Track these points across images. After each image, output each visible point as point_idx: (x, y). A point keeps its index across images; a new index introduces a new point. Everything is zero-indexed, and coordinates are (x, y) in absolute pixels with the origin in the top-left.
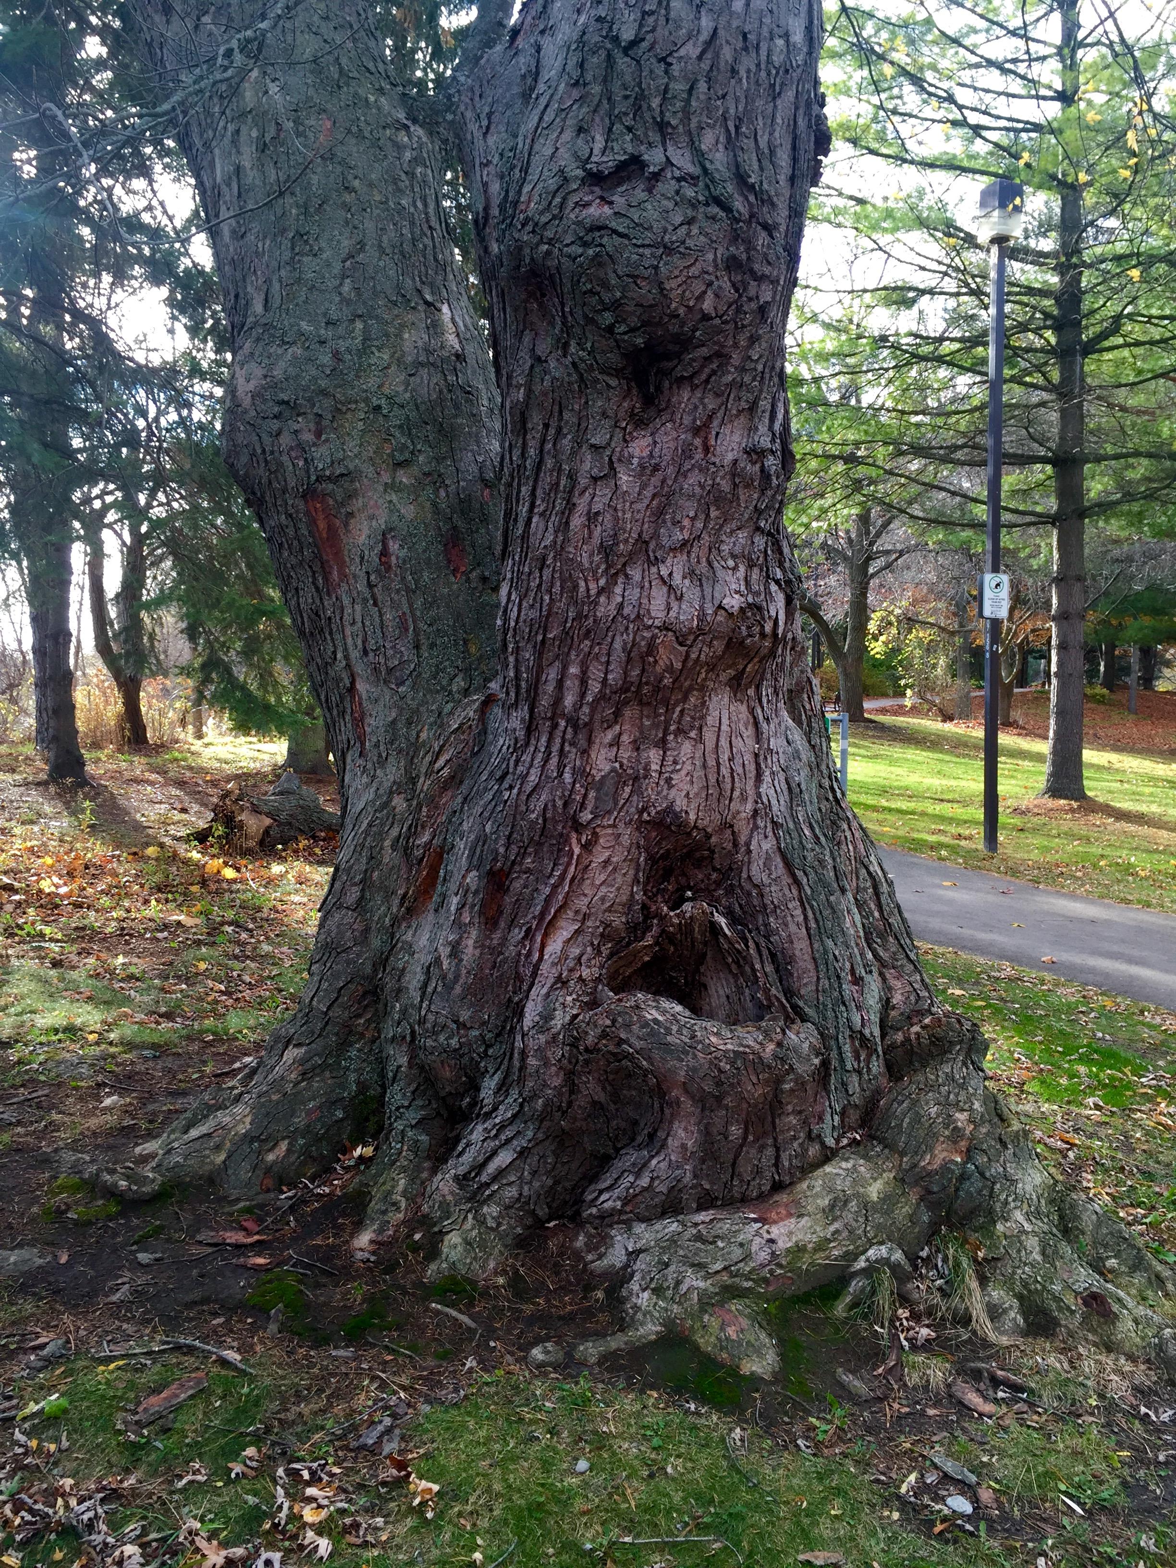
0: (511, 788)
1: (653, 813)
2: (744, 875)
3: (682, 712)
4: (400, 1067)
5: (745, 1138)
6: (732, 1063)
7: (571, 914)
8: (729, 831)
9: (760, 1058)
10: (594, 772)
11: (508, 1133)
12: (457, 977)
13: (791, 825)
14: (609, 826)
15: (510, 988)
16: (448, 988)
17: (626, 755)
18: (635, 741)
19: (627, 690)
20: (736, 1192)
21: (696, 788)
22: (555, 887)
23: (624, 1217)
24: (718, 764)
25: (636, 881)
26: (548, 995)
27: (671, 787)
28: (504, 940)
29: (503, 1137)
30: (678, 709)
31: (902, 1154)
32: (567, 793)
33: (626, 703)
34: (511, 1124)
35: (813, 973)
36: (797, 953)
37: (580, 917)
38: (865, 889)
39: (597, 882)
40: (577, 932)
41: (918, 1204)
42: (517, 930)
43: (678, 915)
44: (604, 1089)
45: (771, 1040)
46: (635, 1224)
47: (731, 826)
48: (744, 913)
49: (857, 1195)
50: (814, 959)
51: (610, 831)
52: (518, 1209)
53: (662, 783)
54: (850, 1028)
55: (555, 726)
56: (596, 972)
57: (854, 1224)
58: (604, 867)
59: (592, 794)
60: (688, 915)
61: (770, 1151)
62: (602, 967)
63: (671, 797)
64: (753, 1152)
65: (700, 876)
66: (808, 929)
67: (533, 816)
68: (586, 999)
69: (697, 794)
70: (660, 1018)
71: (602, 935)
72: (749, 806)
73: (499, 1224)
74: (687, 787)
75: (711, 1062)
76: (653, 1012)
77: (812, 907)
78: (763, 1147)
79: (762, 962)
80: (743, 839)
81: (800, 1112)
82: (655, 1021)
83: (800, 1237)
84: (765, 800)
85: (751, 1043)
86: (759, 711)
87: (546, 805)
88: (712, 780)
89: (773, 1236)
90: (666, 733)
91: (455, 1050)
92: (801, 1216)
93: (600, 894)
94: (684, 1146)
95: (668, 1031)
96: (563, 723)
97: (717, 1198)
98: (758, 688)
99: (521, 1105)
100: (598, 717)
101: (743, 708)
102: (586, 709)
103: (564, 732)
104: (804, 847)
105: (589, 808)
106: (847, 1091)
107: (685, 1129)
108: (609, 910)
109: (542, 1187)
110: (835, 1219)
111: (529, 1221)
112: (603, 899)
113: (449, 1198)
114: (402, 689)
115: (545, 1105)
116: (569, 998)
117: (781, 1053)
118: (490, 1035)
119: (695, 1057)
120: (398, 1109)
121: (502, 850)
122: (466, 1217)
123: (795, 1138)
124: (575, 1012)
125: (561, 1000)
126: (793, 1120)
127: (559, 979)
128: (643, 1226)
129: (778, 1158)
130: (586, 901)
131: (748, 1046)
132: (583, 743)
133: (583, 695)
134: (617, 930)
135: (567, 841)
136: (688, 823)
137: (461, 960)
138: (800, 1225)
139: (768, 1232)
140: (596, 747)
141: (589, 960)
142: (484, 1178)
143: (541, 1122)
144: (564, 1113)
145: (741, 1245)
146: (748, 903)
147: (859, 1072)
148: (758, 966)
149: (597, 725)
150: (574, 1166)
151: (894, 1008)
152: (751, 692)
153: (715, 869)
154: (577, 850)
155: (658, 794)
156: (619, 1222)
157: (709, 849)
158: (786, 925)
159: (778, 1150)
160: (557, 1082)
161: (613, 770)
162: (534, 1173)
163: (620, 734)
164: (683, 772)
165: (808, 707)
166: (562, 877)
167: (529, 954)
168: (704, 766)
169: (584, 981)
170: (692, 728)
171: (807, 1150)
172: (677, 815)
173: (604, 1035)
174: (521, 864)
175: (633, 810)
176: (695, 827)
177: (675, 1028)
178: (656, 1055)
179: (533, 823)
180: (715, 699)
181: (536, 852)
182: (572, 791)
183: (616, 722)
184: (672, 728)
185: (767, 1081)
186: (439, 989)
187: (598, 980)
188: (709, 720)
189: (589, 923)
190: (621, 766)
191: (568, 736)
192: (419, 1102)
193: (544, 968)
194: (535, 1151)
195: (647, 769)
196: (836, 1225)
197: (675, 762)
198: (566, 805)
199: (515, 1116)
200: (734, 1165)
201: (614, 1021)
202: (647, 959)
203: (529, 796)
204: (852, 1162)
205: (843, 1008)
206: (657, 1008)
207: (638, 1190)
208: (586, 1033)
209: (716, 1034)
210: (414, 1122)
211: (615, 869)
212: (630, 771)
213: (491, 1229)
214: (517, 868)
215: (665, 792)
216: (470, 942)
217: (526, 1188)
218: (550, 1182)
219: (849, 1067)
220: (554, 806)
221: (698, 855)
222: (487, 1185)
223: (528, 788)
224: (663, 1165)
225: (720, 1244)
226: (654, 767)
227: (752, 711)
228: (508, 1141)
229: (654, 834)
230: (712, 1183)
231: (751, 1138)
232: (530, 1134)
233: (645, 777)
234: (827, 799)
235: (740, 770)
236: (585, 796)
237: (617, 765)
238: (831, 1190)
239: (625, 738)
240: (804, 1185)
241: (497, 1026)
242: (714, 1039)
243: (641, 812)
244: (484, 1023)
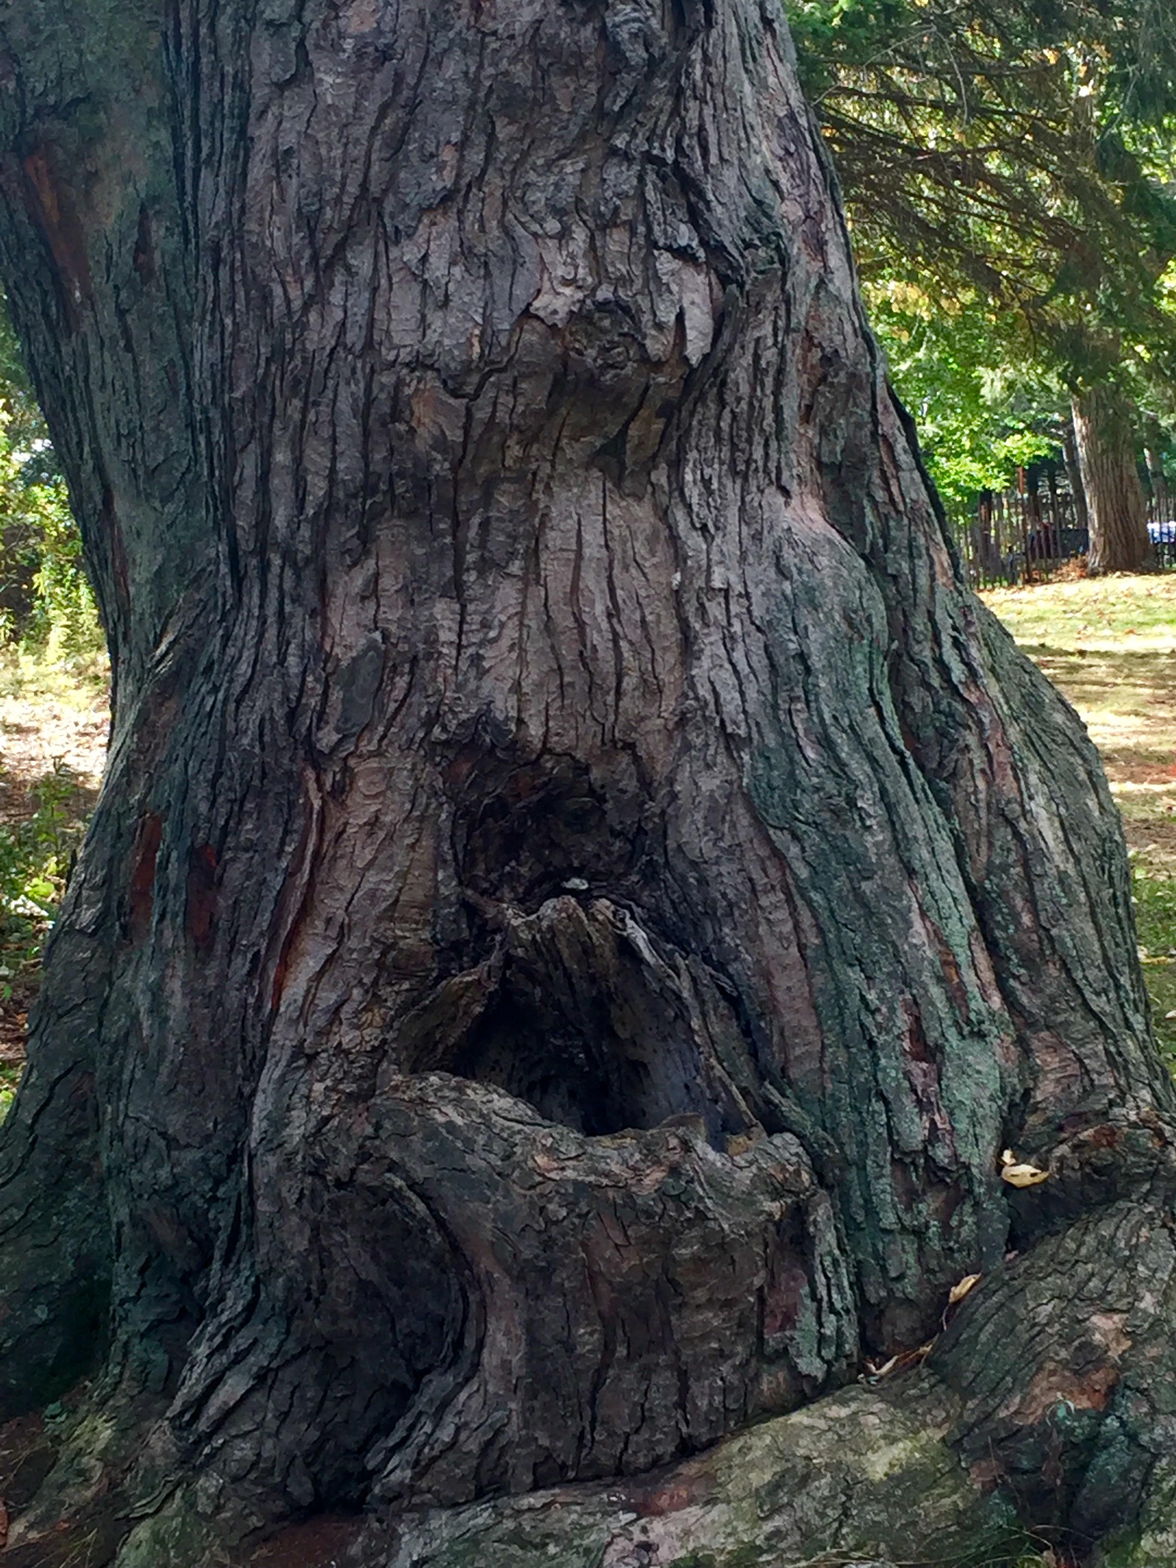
0: (215, 689)
1: (453, 725)
2: (671, 844)
3: (485, 525)
4: (120, 1225)
5: (608, 1348)
6: (571, 1206)
7: (320, 924)
8: (624, 759)
9: (630, 1196)
10: (337, 650)
11: (241, 1341)
12: (162, 1052)
13: (771, 740)
14: (372, 755)
15: (239, 1070)
16: (152, 1073)
17: (394, 615)
18: (405, 587)
19: (374, 491)
20: (605, 1456)
21: (533, 675)
22: (290, 874)
23: (416, 1500)
24: (581, 625)
25: (439, 861)
26: (282, 1079)
27: (482, 673)
28: (223, 977)
29: (233, 1350)
30: (476, 520)
31: (967, 1393)
32: (293, 696)
33: (376, 515)
34: (242, 1325)
35: (814, 1037)
36: (781, 995)
37: (333, 932)
38: (1005, 868)
39: (360, 864)
40: (331, 959)
41: (986, 1492)
42: (239, 960)
43: (529, 925)
44: (375, 1257)
45: (658, 1162)
46: (432, 1512)
47: (631, 747)
48: (682, 918)
49: (836, 1467)
50: (815, 1007)
51: (374, 763)
52: (255, 1482)
53: (464, 666)
54: (895, 1145)
55: (265, 567)
56: (371, 1036)
57: (816, 1521)
58: (370, 834)
59: (336, 695)
60: (545, 924)
61: (665, 1379)
62: (387, 1026)
63: (485, 691)
64: (629, 1378)
65: (590, 848)
66: (801, 948)
67: (245, 741)
68: (349, 1087)
69: (539, 685)
70: (459, 1121)
71: (379, 964)
72: (669, 704)
73: (218, 1509)
74: (512, 672)
75: (532, 1204)
76: (449, 1110)
77: (809, 903)
78: (646, 1373)
79: (704, 1015)
80: (661, 770)
81: (728, 1304)
82: (450, 1126)
83: (703, 1541)
84: (704, 692)
85: (615, 1168)
86: (680, 515)
87: (262, 720)
88: (569, 655)
89: (652, 1537)
90: (459, 567)
91: (168, 1189)
92: (712, 1501)
93: (366, 886)
94: (505, 1365)
95: (470, 1146)
96: (276, 561)
97: (564, 1467)
98: (677, 465)
99: (256, 1289)
100: (332, 544)
101: (643, 512)
102: (305, 532)
103: (281, 576)
104: (797, 784)
105: (333, 721)
106: (884, 1269)
107: (507, 1333)
108: (390, 914)
109: (299, 1443)
110: (776, 1510)
111: (278, 1506)
112: (372, 895)
113: (160, 1461)
114: (170, 508)
115: (289, 1289)
116: (319, 1087)
117: (675, 1187)
118: (215, 1161)
119: (507, 1194)
120: (122, 1303)
121: (203, 808)
122: (171, 1495)
123: (721, 1355)
124: (326, 1113)
125: (303, 1090)
126: (714, 1319)
127: (298, 1051)
128: (445, 1515)
129: (684, 1390)
130: (343, 899)
131: (607, 1175)
132: (311, 598)
133: (301, 504)
134: (411, 955)
135: (300, 787)
136: (527, 744)
137: (166, 1019)
138: (709, 1518)
139: (644, 1530)
140: (336, 603)
141: (357, 1013)
142: (202, 1426)
143: (289, 1320)
144: (317, 1302)
145: (587, 1551)
146: (685, 898)
147: (919, 1233)
148: (695, 1024)
149: (331, 559)
150: (357, 1405)
151: (1035, 1109)
152: (660, 476)
153: (615, 834)
154: (317, 804)
155: (459, 688)
156: (411, 1509)
157: (591, 792)
158: (754, 939)
159: (683, 1376)
160: (301, 1244)
161: (372, 646)
162: (283, 1417)
163: (377, 576)
164: (505, 643)
165: (880, 495)
166: (299, 855)
167: (259, 1004)
168: (549, 630)
169: (347, 1052)
170: (512, 555)
171: (755, 1379)
172: (499, 729)
173: (363, 1156)
174: (237, 833)
175: (412, 721)
176: (546, 749)
177: (481, 1140)
178: (448, 1189)
179: (248, 754)
180: (562, 495)
181: (259, 810)
182: (302, 691)
183: (366, 553)
184: (471, 558)
185: (645, 1243)
186: (138, 1075)
187: (379, 1052)
188: (553, 539)
189: (352, 943)
190: (385, 637)
191: (288, 585)
192: (150, 1291)
193: (279, 1027)
194: (287, 1375)
195: (431, 639)
196: (778, 1521)
197: (485, 625)
198: (292, 716)
199: (248, 1310)
200: (593, 1402)
201: (378, 1127)
202: (478, 1009)
203: (238, 702)
204: (854, 1406)
205: (878, 1106)
206: (457, 1103)
207: (438, 1447)
208: (336, 1150)
209: (549, 1151)
210: (143, 1327)
211: (390, 837)
212: (403, 647)
213: (203, 1516)
214: (231, 841)
215: (472, 685)
216: (176, 985)
217: (269, 1443)
218: (314, 1435)
219: (889, 1222)
220: (272, 718)
221: (571, 804)
222: (209, 1436)
223: (237, 689)
224: (476, 1402)
225: (552, 1549)
226: (446, 636)
227: (663, 514)
228: (239, 1358)
229: (465, 768)
230: (553, 1437)
231: (621, 1351)
232: (272, 1344)
233: (429, 656)
234: (929, 687)
235: (635, 634)
236: (325, 697)
237: (377, 635)
238: (783, 1456)
239: (388, 583)
240: (736, 1446)
241: (227, 1142)
242: (542, 1160)
243: (429, 723)
244: (208, 1138)
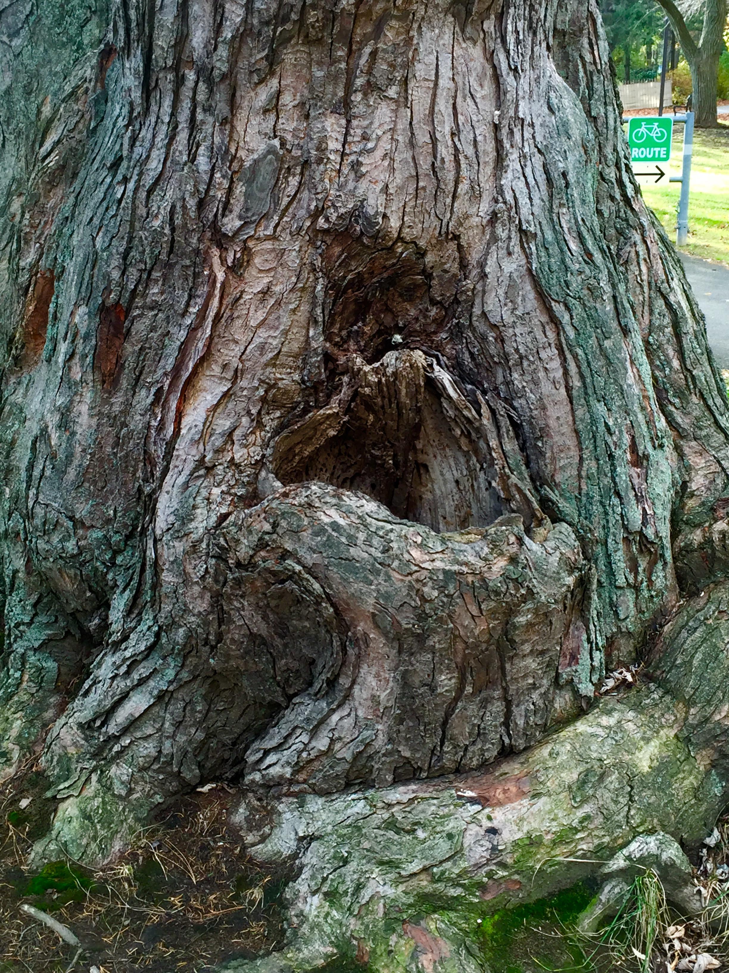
0: (125, 180)
1: (333, 218)
2: (477, 311)
3: (374, 54)
4: (16, 572)
5: (460, 689)
6: (442, 589)
7: (216, 369)
8: (452, 246)
9: (483, 580)
10: (242, 153)
11: (143, 670)
12: (70, 457)
13: (549, 235)
14: (268, 238)
15: (139, 474)
16: (61, 473)
17: (291, 126)
18: (302, 104)
19: (285, 19)
20: (448, 761)
21: (399, 179)
22: (193, 330)
23: (295, 789)
24: (434, 141)
25: (312, 320)
26: (186, 486)
27: (359, 176)
28: (128, 405)
29: (136, 676)
30: (367, 50)
31: (689, 703)
32: (202, 188)
33: (285, 40)
34: (145, 658)
35: (574, 452)
36: (552, 423)
37: (229, 374)
38: (661, 328)
39: (253, 323)
40: (226, 395)
41: (708, 773)
42: (143, 392)
43: (376, 371)
44: (265, 618)
45: (502, 554)
46: (309, 798)
47: (456, 237)
48: (477, 365)
49: (619, 765)
50: (577, 432)
51: (268, 245)
52: (158, 771)
53: (346, 170)
54: (625, 528)
55: (180, 81)
56: (256, 453)
57: (612, 806)
58: (262, 300)
59: (240, 189)
60: (390, 370)
61: (498, 707)
62: (265, 445)
63: (360, 191)
64: (473, 708)
65: (413, 312)
66: (568, 389)
67: (156, 223)
68: (241, 492)
69: (400, 188)
70: (342, 522)
71: (263, 400)
72: (485, 207)
73: (130, 791)
74: (383, 177)
75: (411, 587)
76: (332, 512)
77: (575, 357)
78: (485, 703)
79: (499, 436)
80: (474, 257)
81: (542, 653)
82: (335, 526)
83: (535, 825)
84: (509, 197)
85: (472, 559)
86: (502, 56)
87: (173, 207)
88: (425, 165)
89: (495, 824)
90: (349, 89)
91: (73, 556)
92: (537, 795)
93: (257, 341)
94: (374, 699)
95: (352, 541)
96: (191, 76)
97: (420, 769)
98: (501, 17)
99: (158, 635)
100: (243, 64)
101: (477, 52)
102: (223, 52)
103: (195, 90)
104: (567, 269)
105: (237, 210)
106: (616, 614)
107: (377, 676)
108: (273, 363)
109: (190, 742)
110: (585, 801)
111: (173, 786)
112: (262, 348)
113: (72, 750)
114: (16, 42)
115: (189, 637)
116: (216, 491)
117: (515, 572)
118: (116, 538)
119: (388, 578)
120: (17, 626)
121: (116, 275)
122: (88, 779)
123: (534, 687)
124: (224, 510)
125: (204, 493)
126: (532, 663)
127: (201, 463)
128: (321, 801)
129: (508, 714)
130: (237, 350)
131: (466, 564)
132: (222, 108)
133: (218, 29)
134: (286, 392)
135: (206, 260)
136: (387, 234)
137: (73, 434)
138: (535, 809)
139: (489, 818)
140: (242, 114)
141: (245, 436)
142: (112, 729)
143: (185, 657)
144: (213, 648)
145: (450, 836)
146: (483, 351)
147: (636, 588)
148: (493, 443)
149: (242, 77)
150: (234, 714)
151: (692, 495)
152: (489, 25)
153: (433, 302)
154: (220, 276)
155: (341, 187)
156: (289, 794)
157: (424, 272)
158: (536, 383)
159: (508, 704)
160: (202, 606)
161: (271, 151)
162: (178, 725)
163: (279, 93)
164: (379, 153)
165: (588, 58)
166: (202, 315)
167: (161, 428)
168: (412, 144)
169: (238, 466)
170: (391, 81)
171: (552, 702)
172: (370, 221)
173: (262, 545)
174: (144, 295)
175: (302, 213)
176: (400, 238)
177: (362, 536)
178: (335, 574)
179: (157, 234)
180: (428, 34)
181: (165, 278)
182: (209, 184)
183: (272, 73)
184: (359, 82)
185: (493, 612)
186: (48, 473)
187: (260, 464)
188: (420, 70)
189: (243, 383)
190: (283, 144)
191: (201, 97)
192: (42, 619)
193: (181, 446)
194: (179, 695)
195: (321, 148)
196: (587, 809)
197: (365, 138)
198: (201, 205)
199: (150, 649)
200: (444, 724)
201: (275, 525)
202: (332, 433)
203: (150, 192)
204: (616, 715)
205: (615, 501)
206: (338, 507)
207: (313, 754)
208: (238, 541)
209: (421, 546)
210: (36, 644)
211: (278, 303)
212: (296, 153)
213: (120, 797)
214: (139, 301)
215: (351, 185)
216: (84, 408)
217: (167, 744)
218: (200, 736)
219: (621, 581)
220: (184, 207)
221: (407, 281)
222: (116, 738)
223: (148, 181)
224: (348, 722)
225: (421, 834)
226: (333, 145)
227: (490, 56)
228: (142, 682)
229: (337, 250)
230: (414, 750)
231: (469, 689)
232: (170, 673)
233: (319, 161)
234: (612, 198)
235: (470, 151)
236: (230, 191)
237: (276, 142)
238: (583, 759)
239: (287, 99)
240: (545, 751)
241: (125, 526)
242: (416, 554)
243: (315, 215)
244: (108, 521)
